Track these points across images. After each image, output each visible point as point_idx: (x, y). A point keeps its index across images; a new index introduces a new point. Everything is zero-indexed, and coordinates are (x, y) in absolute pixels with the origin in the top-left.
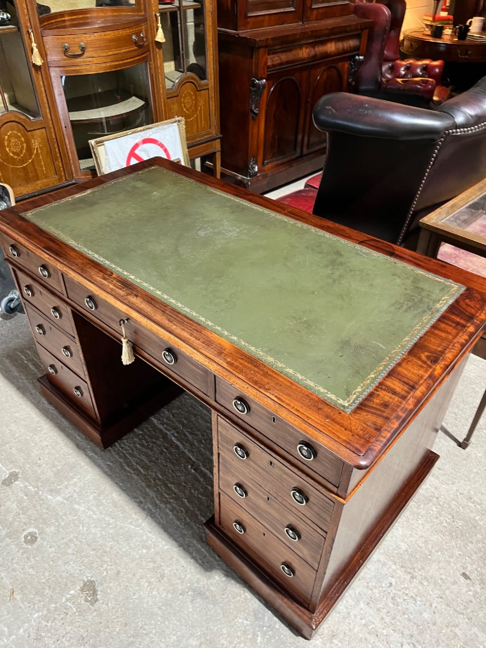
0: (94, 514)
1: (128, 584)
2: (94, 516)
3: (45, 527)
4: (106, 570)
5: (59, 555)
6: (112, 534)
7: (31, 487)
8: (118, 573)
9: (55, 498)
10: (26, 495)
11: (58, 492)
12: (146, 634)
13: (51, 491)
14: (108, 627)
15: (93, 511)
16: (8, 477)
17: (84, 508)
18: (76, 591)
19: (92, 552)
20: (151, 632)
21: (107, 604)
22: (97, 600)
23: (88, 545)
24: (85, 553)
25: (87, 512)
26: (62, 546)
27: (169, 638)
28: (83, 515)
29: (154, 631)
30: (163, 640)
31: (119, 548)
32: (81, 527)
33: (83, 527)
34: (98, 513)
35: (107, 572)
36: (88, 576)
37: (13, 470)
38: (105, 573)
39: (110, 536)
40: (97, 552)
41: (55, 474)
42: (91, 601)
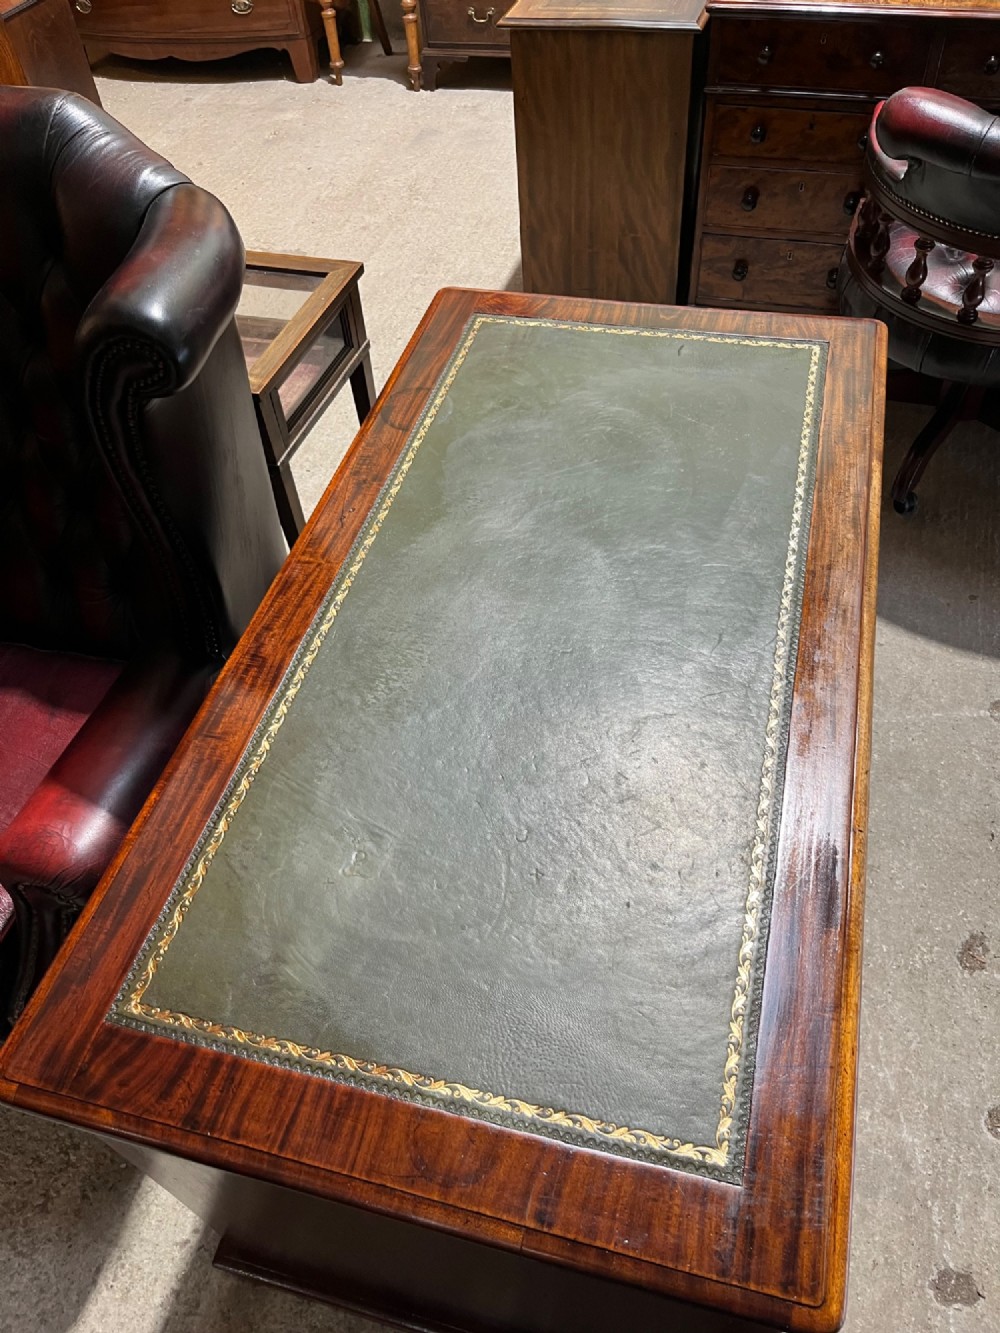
0: (878, 1041)
1: (919, 908)
2: (881, 1038)
3: (966, 1112)
4: (931, 952)
5: (978, 1044)
6: (881, 983)
7: (935, 1219)
8: (918, 931)
9: (914, 1144)
10: (953, 1210)
11: (899, 1150)
12: (948, 842)
13: (907, 1167)
14: (986, 894)
15: (875, 1049)
16: (956, 1301)
17: (883, 1071)
18: (992, 973)
19: (930, 994)
20: (940, 838)
21: (964, 915)
22: (973, 937)
23: (925, 1010)
24: (940, 1004)
25: (885, 1056)
26: (963, 1051)
27: (926, 815)
28: (894, 1059)
29: (937, 836)
30: (935, 820)
31: (889, 956)
32: (913, 1046)
33: (911, 1042)
34: (871, 1036)
35: (932, 947)
36: (960, 975)
37: (936, 1304)
38: (936, 948)
39: (885, 983)
40: (921, 985)
41: (876, 1194)
42: (982, 944)
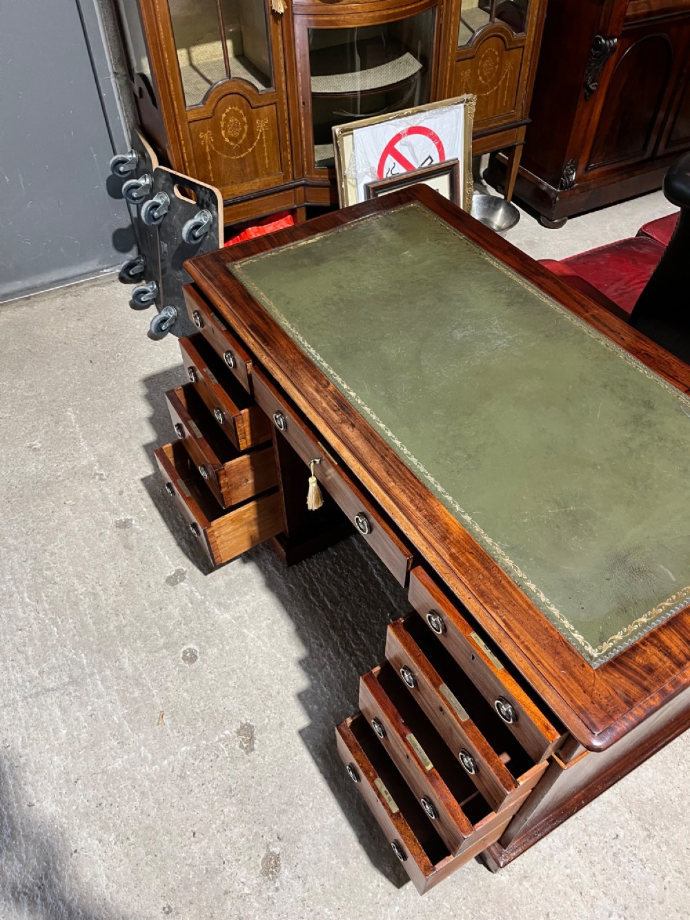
0: (264, 646)
1: (290, 741)
2: (264, 648)
3: (207, 647)
4: (268, 717)
5: (219, 685)
6: (281, 677)
7: (197, 594)
8: (282, 724)
9: (222, 615)
10: (192, 603)
11: (227, 607)
12: (302, 806)
13: (220, 604)
14: (260, 785)
15: (263, 641)
16: (174, 575)
17: (254, 635)
18: (231, 732)
19: (255, 692)
20: (308, 805)
21: (263, 758)
22: (253, 750)
23: (252, 681)
24: (247, 690)
25: (257, 642)
26: (223, 675)
27: (327, 818)
28: (252, 644)
29: (311, 805)
30: (320, 818)
31: (287, 695)
32: (247, 657)
33: (250, 658)
34: (269, 645)
35: (269, 720)
36: (247, 717)
37: (180, 567)
38: (267, 721)
39: (279, 678)
40: (262, 693)
41: (226, 584)
42: (246, 748)
